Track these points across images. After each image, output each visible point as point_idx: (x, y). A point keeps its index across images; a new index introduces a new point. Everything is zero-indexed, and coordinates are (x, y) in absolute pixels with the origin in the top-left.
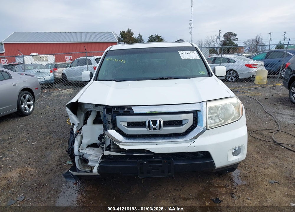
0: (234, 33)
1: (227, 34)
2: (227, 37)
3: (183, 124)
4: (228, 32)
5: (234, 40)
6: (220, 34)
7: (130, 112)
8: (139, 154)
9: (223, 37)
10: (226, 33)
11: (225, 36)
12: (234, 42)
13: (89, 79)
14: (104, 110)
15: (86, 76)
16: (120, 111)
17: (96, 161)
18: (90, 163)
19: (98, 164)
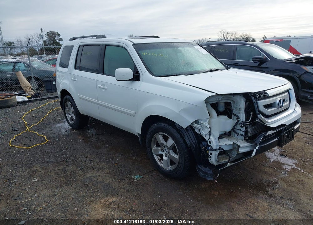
0: (57, 33)
1: (50, 33)
2: (51, 36)
3: (285, 101)
4: (50, 31)
5: (59, 40)
6: (43, 33)
9: (46, 36)
10: (48, 32)
11: (48, 35)
12: (59, 42)
13: (132, 77)
14: (252, 97)
15: (127, 74)
16: (261, 96)
17: (248, 146)
18: (241, 151)
19: (258, 146)
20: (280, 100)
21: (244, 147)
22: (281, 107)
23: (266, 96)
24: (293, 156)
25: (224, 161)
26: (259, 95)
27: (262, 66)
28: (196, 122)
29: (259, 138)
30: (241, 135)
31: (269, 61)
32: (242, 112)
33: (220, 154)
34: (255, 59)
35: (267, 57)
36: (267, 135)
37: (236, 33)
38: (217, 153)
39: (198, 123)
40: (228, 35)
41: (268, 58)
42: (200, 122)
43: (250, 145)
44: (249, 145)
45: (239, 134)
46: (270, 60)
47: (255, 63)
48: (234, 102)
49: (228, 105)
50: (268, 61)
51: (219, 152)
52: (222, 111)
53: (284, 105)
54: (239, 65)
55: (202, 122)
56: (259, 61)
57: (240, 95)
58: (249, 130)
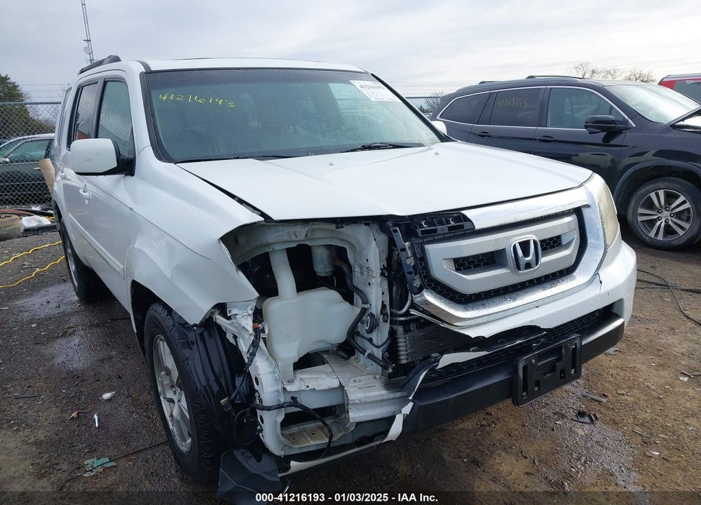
7: (465, 228)
8: (518, 342)
13: (114, 165)
14: (396, 231)
15: (97, 155)
16: (439, 228)
17: (380, 398)
18: (355, 415)
19: (411, 404)
20: (529, 241)
21: (366, 403)
22: (528, 266)
23: (462, 227)
24: (618, 419)
25: (312, 443)
26: (430, 223)
27: (612, 142)
28: (222, 308)
29: (416, 376)
30: (371, 357)
31: (632, 128)
32: (373, 280)
33: (288, 421)
34: (593, 123)
35: (627, 118)
36: (439, 367)
37: (615, 72)
38: (281, 418)
39: (224, 314)
40: (595, 75)
41: (630, 120)
42: (230, 311)
43: (391, 396)
44: (386, 397)
45: (366, 354)
46: (634, 126)
47: (590, 133)
48: (352, 246)
49: (339, 254)
50: (628, 128)
51: (286, 415)
52: (323, 275)
53: (543, 260)
54: (552, 141)
55: (234, 311)
56: (603, 129)
57: (367, 224)
58: (402, 343)
